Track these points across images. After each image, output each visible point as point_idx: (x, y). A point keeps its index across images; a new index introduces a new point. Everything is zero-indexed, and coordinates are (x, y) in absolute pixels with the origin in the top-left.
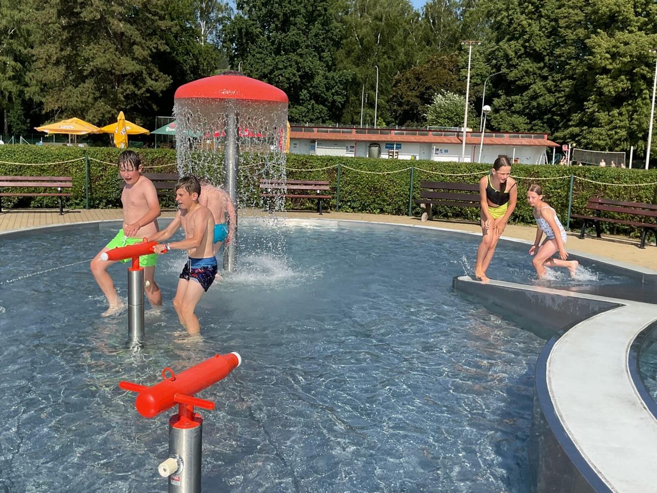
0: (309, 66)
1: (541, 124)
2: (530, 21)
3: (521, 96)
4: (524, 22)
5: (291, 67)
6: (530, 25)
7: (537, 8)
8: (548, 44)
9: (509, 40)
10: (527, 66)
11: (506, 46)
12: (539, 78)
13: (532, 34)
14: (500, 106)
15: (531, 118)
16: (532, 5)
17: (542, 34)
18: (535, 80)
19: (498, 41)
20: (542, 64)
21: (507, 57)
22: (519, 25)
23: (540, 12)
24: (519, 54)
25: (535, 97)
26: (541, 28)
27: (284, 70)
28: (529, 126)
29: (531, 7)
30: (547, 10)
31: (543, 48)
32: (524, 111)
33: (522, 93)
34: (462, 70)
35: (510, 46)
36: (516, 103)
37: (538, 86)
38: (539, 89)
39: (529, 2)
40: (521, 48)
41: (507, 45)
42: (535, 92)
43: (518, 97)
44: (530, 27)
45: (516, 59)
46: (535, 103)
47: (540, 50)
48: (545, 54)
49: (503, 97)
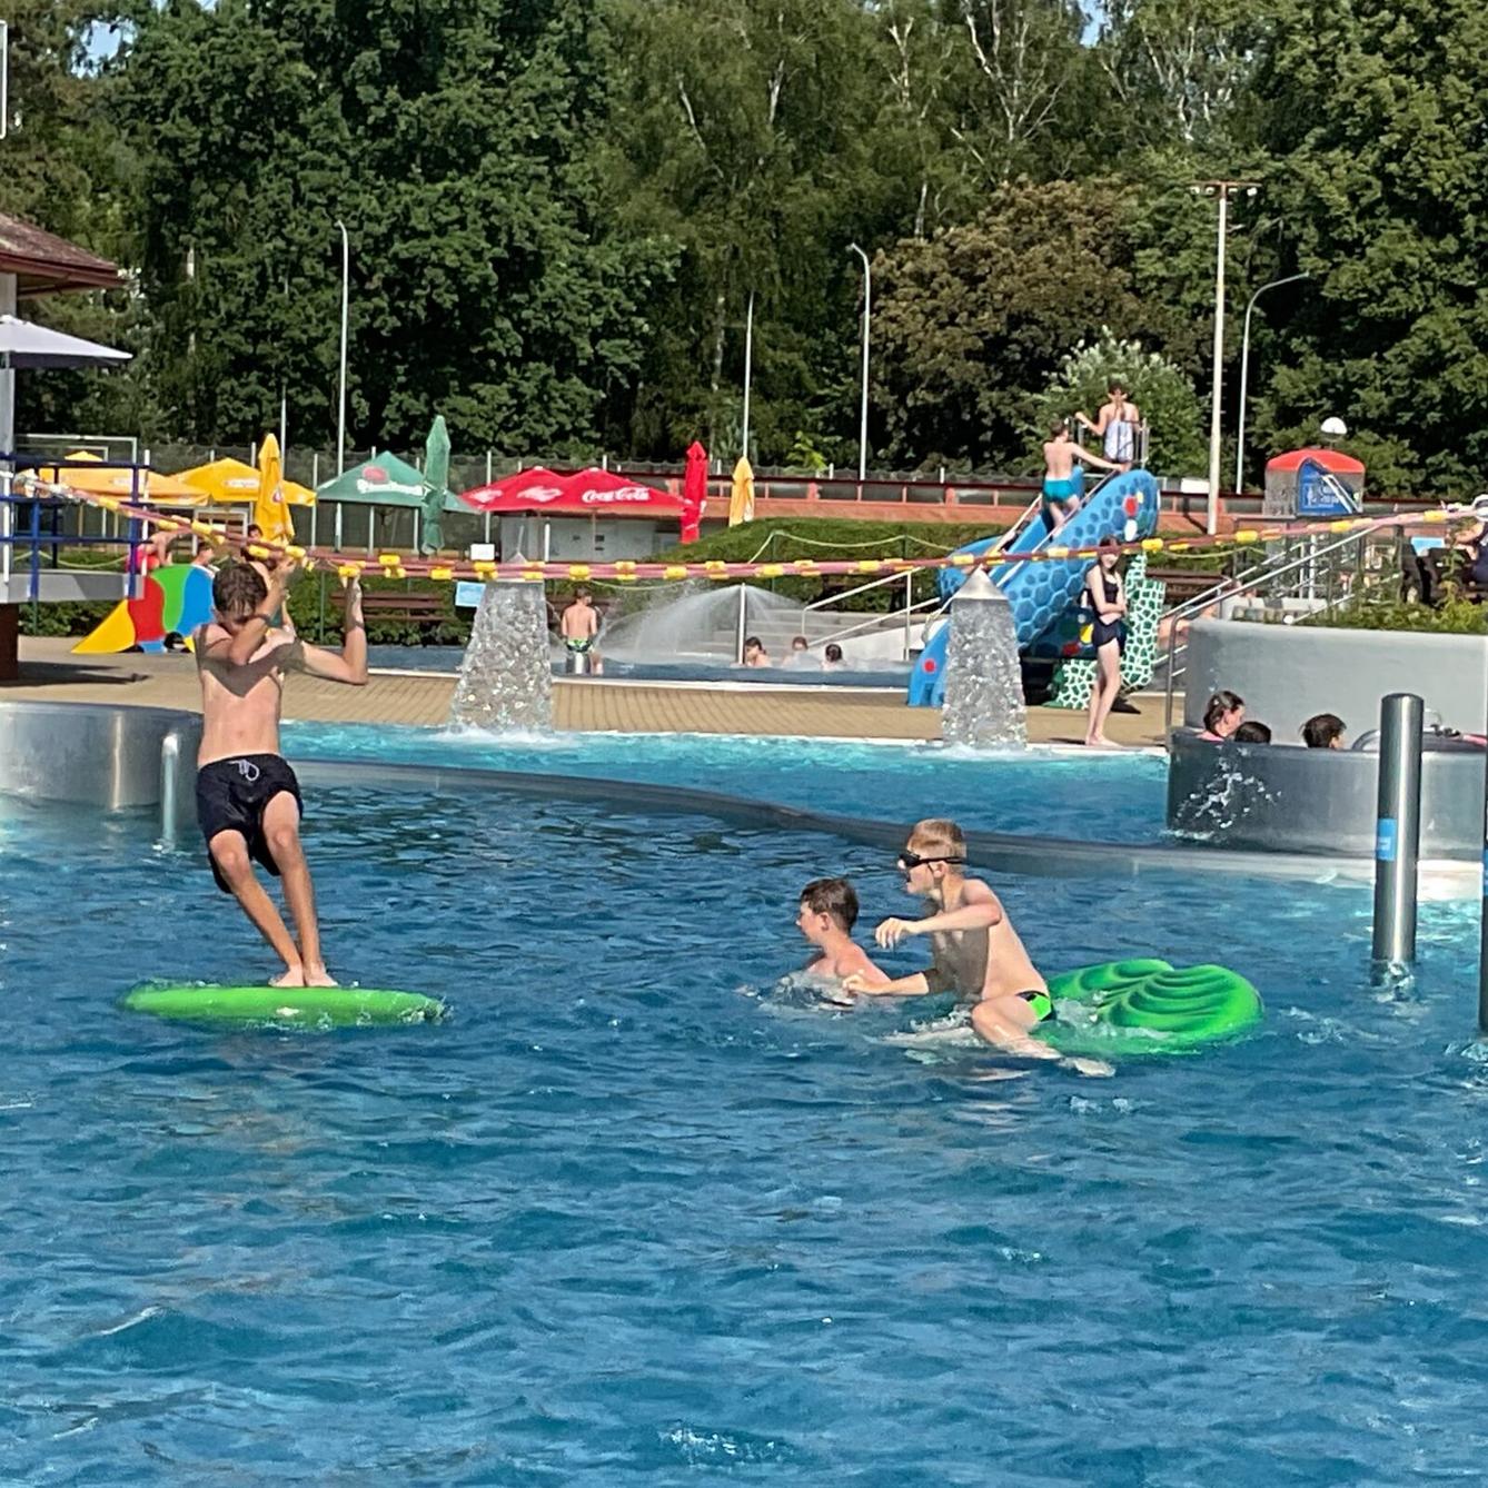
0: (529, 226)
1: (1461, 467)
2: (1401, 79)
3: (1380, 359)
4: (1383, 84)
5: (463, 228)
6: (1400, 94)
7: (1428, 33)
8: (1473, 171)
9: (1324, 145)
10: (1400, 252)
11: (1311, 170)
12: (1441, 294)
13: (1413, 132)
14: (1301, 398)
15: (1427, 442)
16: (1410, 21)
17: (1450, 135)
18: (1428, 299)
19: (1282, 147)
20: (1450, 244)
21: (1317, 209)
22: (1361, 92)
23: (1439, 48)
24: (1363, 201)
25: (1432, 365)
26: (1447, 112)
27: (435, 240)
28: (1419, 477)
29: (1403, 27)
30: (1467, 47)
31: (1455, 186)
32: (1393, 417)
33: (1382, 350)
34: (1140, 253)
35: (1329, 168)
36: (1362, 387)
37: (1441, 324)
38: (1448, 335)
39: (1397, 10)
40: (1371, 178)
41: (1315, 165)
42: (1432, 346)
43: (1370, 364)
44: (1402, 104)
45: (1352, 219)
46: (1433, 389)
47: (1446, 193)
48: (1465, 206)
49: (1313, 362)
